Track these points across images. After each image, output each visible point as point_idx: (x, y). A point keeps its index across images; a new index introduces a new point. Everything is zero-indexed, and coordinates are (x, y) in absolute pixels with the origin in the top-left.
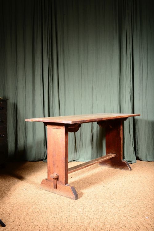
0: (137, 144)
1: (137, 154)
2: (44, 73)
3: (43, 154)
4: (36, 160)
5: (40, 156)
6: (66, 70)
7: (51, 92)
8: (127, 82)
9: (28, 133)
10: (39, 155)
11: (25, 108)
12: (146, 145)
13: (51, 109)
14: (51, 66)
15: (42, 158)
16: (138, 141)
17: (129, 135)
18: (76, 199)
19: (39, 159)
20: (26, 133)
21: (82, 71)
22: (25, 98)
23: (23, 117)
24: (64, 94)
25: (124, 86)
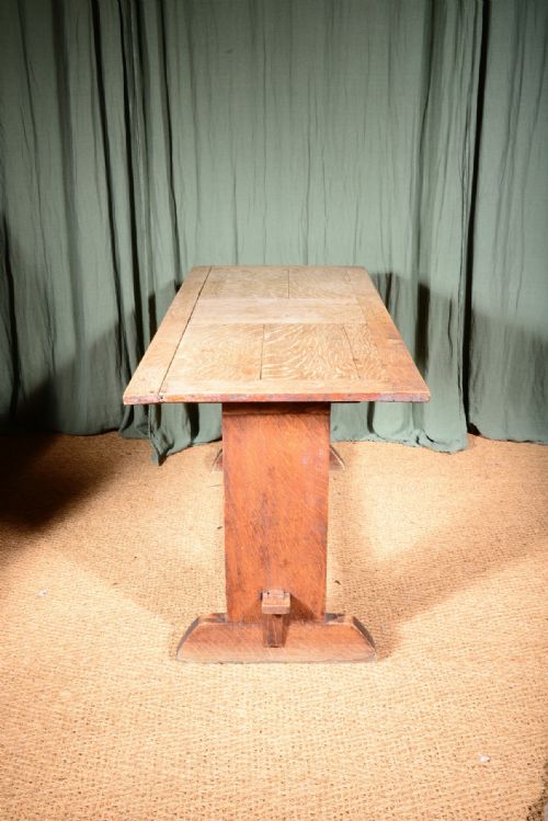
0: (477, 376)
1: (471, 414)
2: (107, 85)
3: (116, 409)
4: (94, 430)
5: (107, 416)
6: (200, 73)
7: (141, 170)
8: (453, 128)
9: (59, 327)
10: (103, 414)
11: (39, 232)
12: (506, 380)
13: (143, 240)
14: (135, 55)
15: (112, 426)
16: (478, 367)
17: (447, 345)
19: (103, 426)
20: (49, 329)
21: (268, 79)
22: (35, 190)
23: (36, 266)
25: (441, 145)
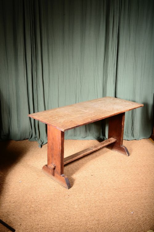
2: (27, 54)
3: (28, 134)
4: (22, 139)
6: (50, 51)
7: (35, 74)
9: (12, 114)
10: (25, 135)
14: (34, 47)
15: (27, 138)
18: (69, 188)
19: (24, 138)
20: (10, 114)
21: (67, 52)
24: (48, 75)
